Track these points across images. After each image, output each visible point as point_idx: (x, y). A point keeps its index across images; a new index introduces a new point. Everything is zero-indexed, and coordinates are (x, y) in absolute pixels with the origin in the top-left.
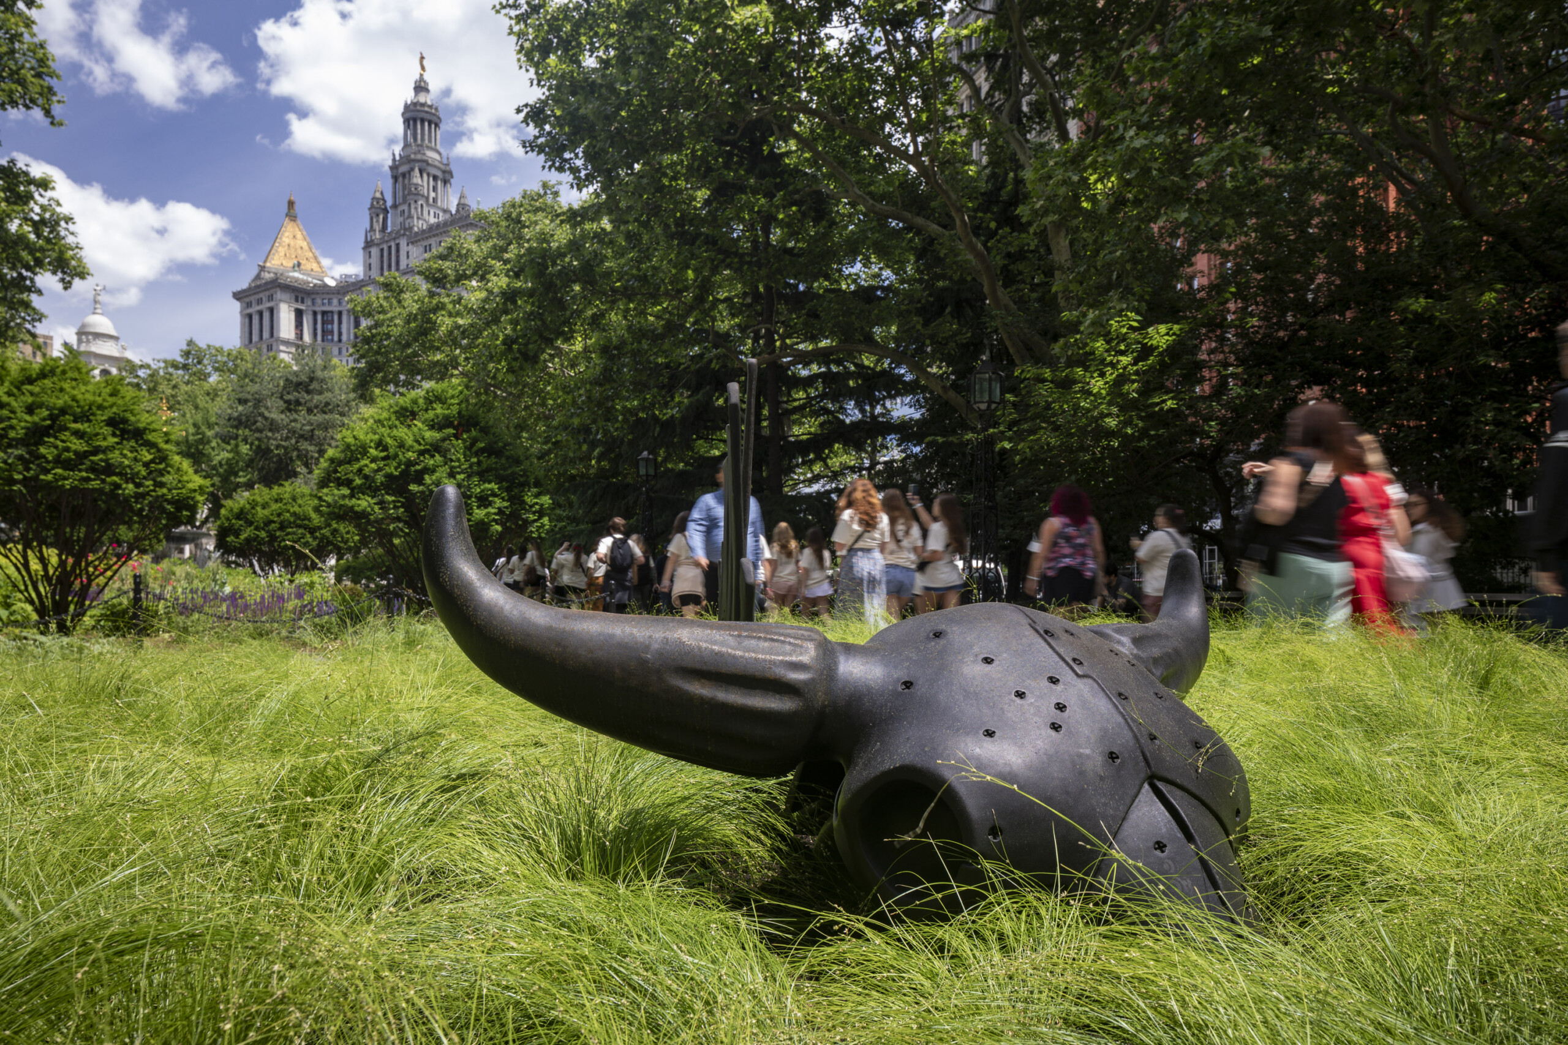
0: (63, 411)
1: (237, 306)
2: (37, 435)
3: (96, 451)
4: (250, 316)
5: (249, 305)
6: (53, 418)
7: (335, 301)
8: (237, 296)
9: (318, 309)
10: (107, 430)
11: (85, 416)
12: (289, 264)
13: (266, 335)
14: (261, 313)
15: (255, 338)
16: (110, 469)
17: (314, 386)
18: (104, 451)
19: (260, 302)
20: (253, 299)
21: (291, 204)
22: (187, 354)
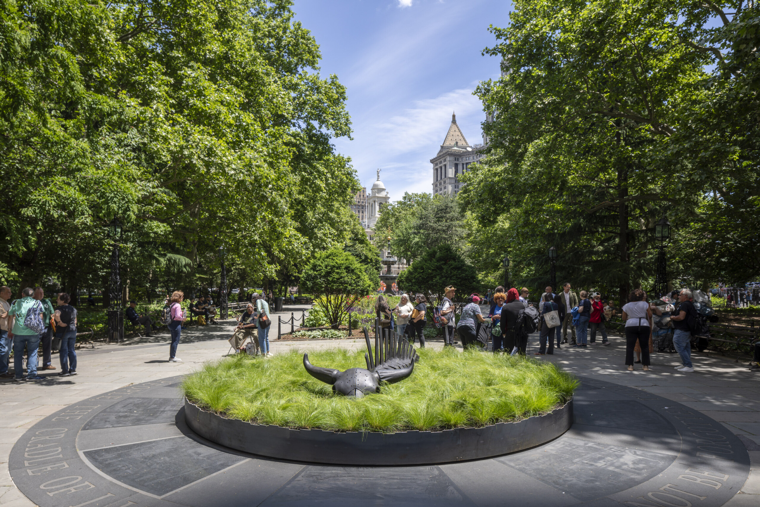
0: (334, 266)
1: (432, 165)
2: (328, 274)
3: (341, 277)
4: (437, 169)
5: (436, 165)
6: (331, 269)
7: (471, 158)
8: (432, 161)
9: (464, 162)
10: (345, 271)
11: (339, 268)
12: (453, 143)
13: (443, 177)
14: (441, 168)
15: (439, 179)
16: (345, 283)
17: (448, 210)
18: (344, 277)
19: (441, 163)
20: (438, 162)
21: (454, 116)
22: (405, 198)
